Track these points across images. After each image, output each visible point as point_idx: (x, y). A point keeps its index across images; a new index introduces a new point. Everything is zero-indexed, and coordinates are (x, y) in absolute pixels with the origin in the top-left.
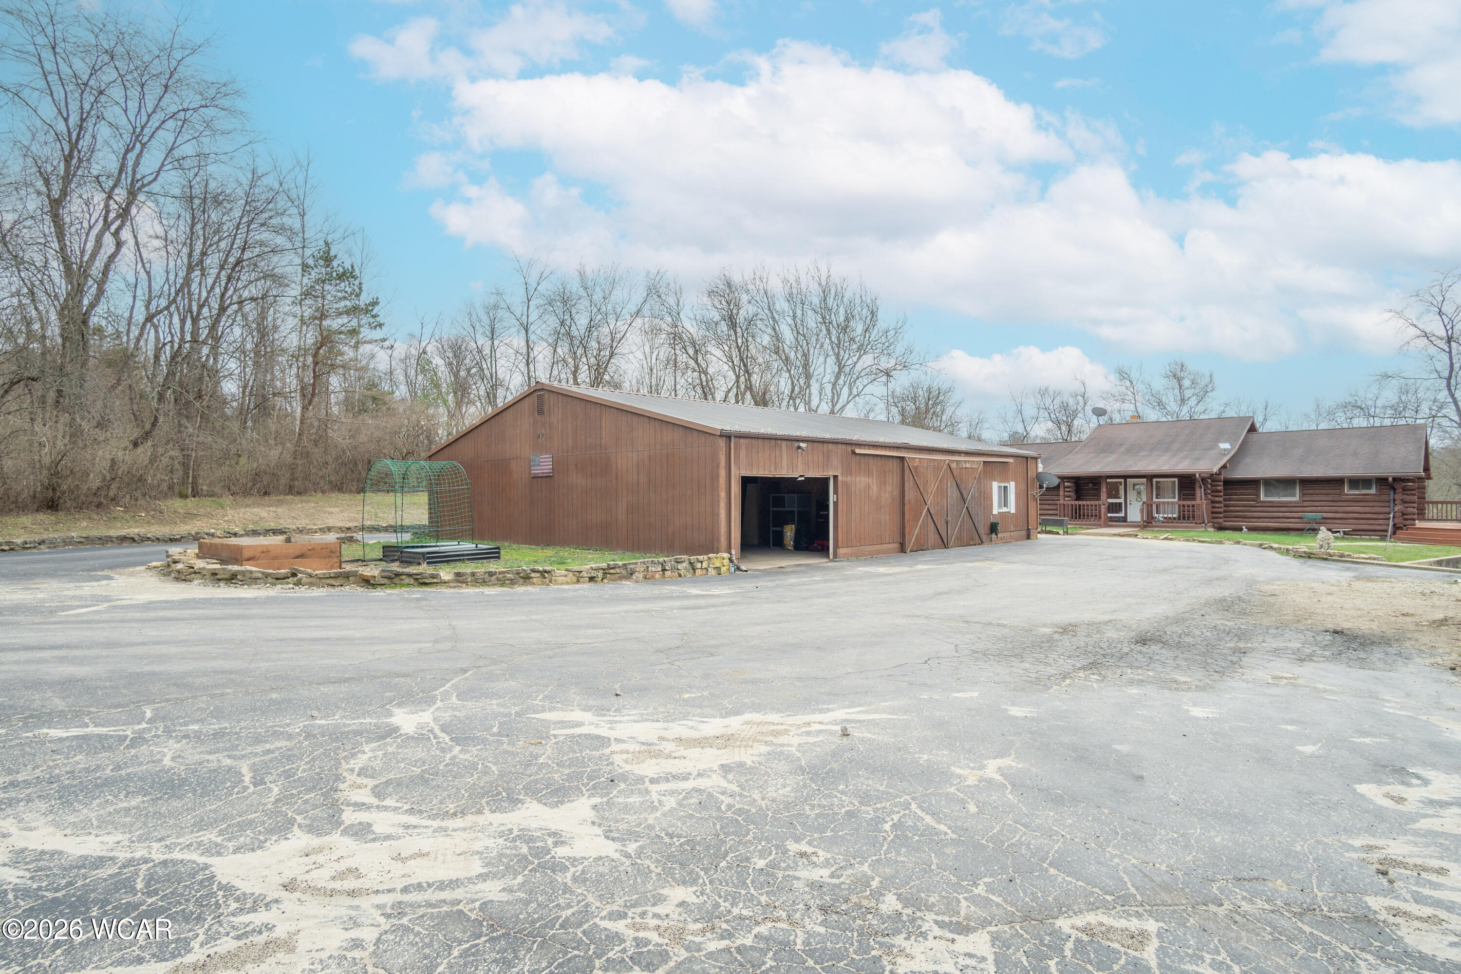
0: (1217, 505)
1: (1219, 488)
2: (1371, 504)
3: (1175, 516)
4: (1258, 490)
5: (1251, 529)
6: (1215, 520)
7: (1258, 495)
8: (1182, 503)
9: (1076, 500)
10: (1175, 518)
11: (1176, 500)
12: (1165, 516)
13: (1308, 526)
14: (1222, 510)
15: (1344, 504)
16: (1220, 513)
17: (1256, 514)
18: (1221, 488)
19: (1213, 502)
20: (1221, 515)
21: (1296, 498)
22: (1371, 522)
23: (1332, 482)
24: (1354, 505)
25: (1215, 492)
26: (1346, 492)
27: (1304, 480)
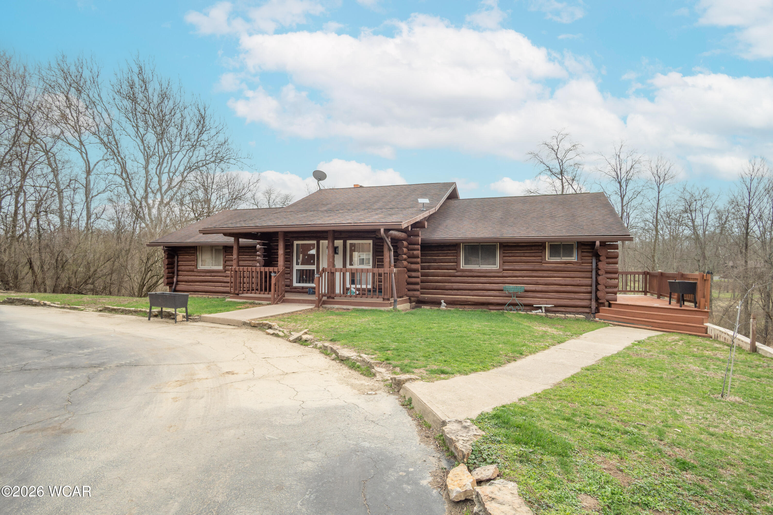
0: (414, 274)
1: (415, 252)
2: (572, 274)
3: (370, 287)
4: (458, 256)
5: (450, 303)
6: (411, 293)
7: (457, 262)
8: (376, 270)
9: (265, 266)
10: (369, 290)
11: (370, 267)
12: (359, 286)
13: (510, 301)
14: (418, 280)
15: (545, 274)
16: (417, 284)
17: (455, 286)
18: (418, 253)
19: (409, 270)
20: (418, 287)
21: (496, 267)
22: (572, 295)
23: (533, 248)
24: (555, 275)
25: (409, 257)
26: (547, 259)
27: (505, 244)
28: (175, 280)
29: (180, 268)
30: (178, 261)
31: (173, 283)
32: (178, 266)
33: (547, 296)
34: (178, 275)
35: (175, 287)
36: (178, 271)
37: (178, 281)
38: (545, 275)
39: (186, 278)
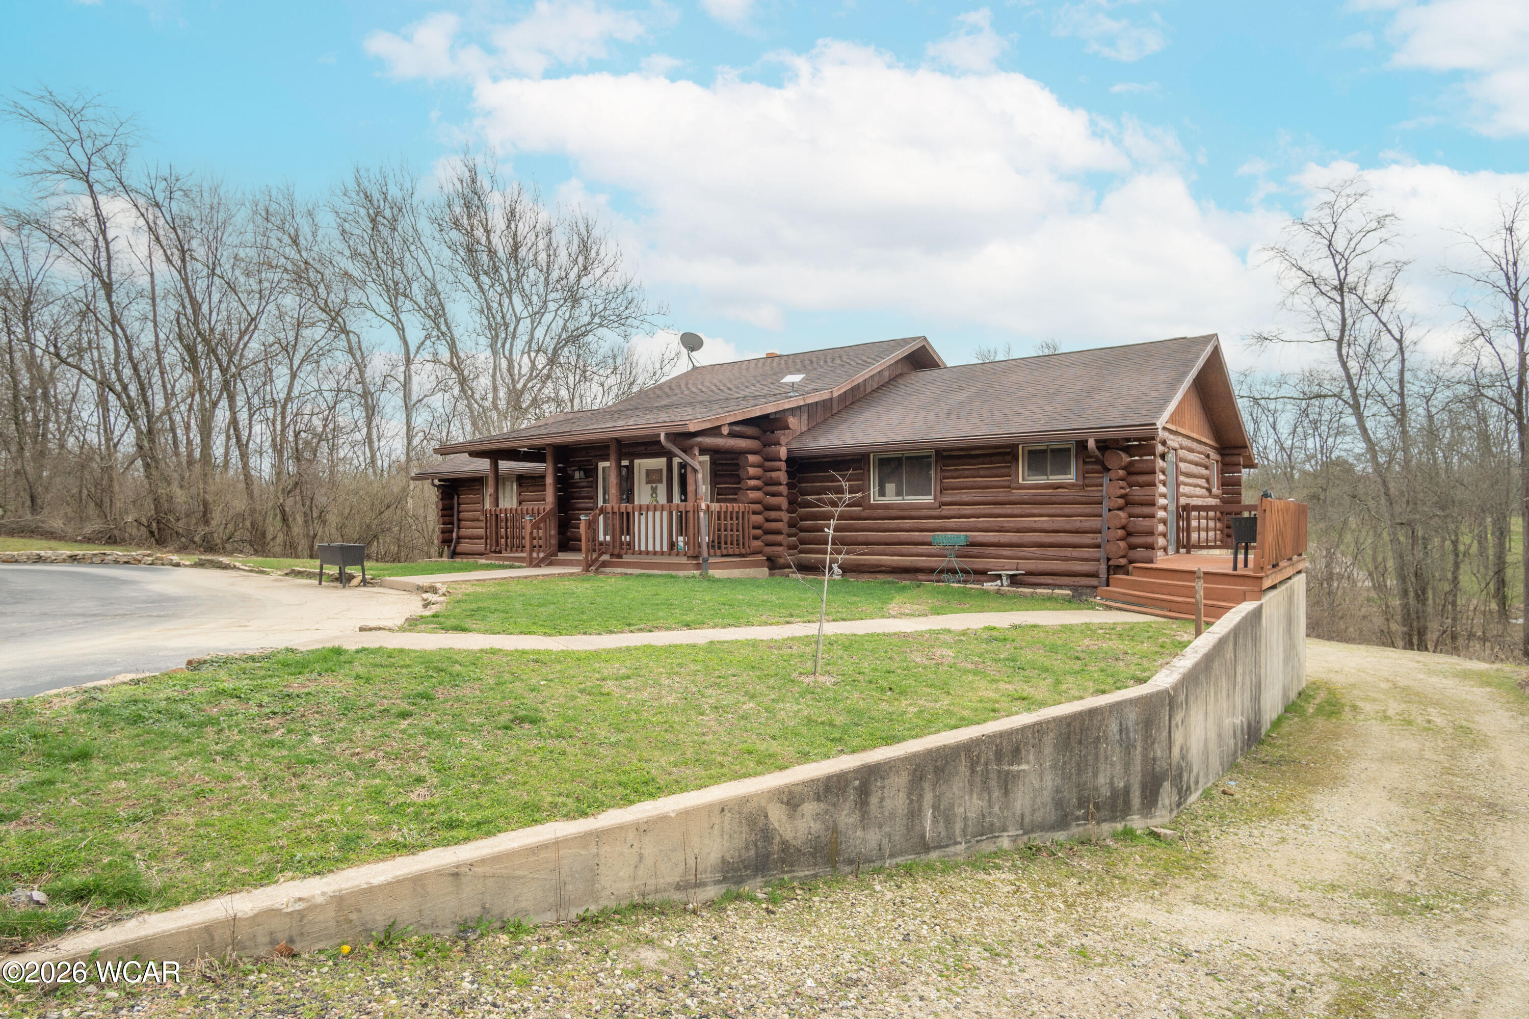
0: (773, 514)
1: (777, 475)
2: (1067, 509)
4: (865, 480)
5: (850, 570)
6: (770, 549)
7: (864, 489)
13: (943, 563)
15: (1016, 509)
18: (783, 476)
20: (782, 538)
21: (930, 498)
22: (1068, 552)
23: (994, 459)
24: (1035, 511)
25: (766, 484)
26: (1020, 481)
27: (945, 454)
28: (454, 535)
29: (464, 515)
30: (459, 504)
31: (451, 541)
32: (459, 512)
33: (1021, 554)
34: (459, 528)
35: (455, 547)
36: (459, 520)
37: (459, 538)
38: (1016, 511)
39: (469, 532)
